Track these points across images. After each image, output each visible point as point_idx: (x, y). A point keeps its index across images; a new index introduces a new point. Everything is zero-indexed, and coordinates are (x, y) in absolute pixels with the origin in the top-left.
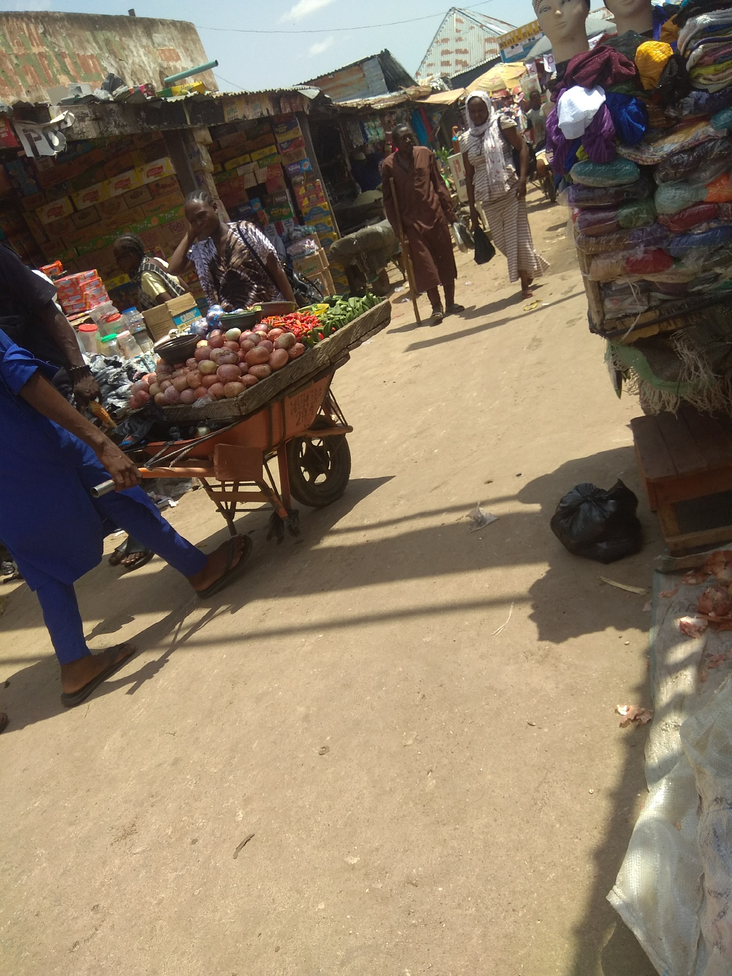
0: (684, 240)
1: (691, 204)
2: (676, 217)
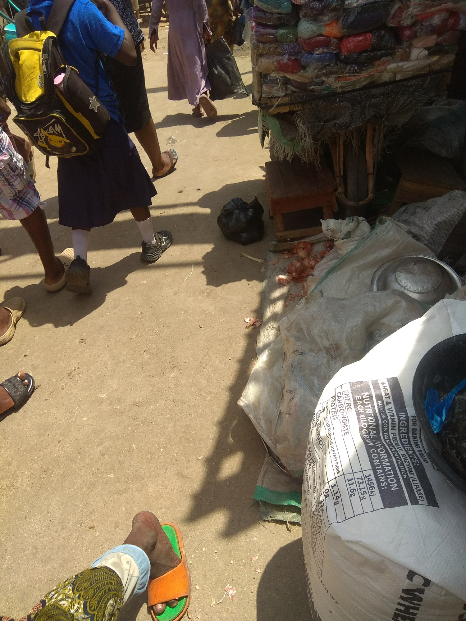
0: (310, 56)
1: (316, 35)
2: (307, 41)
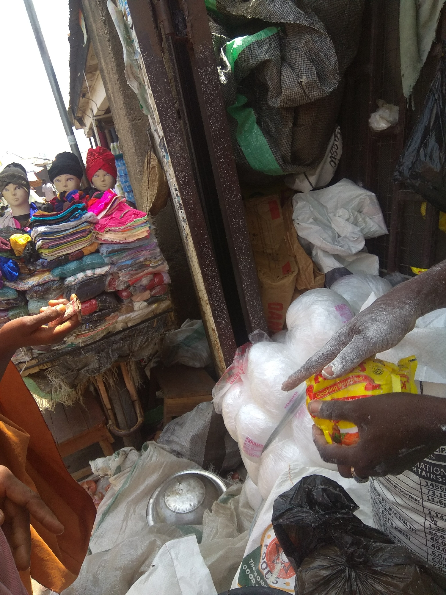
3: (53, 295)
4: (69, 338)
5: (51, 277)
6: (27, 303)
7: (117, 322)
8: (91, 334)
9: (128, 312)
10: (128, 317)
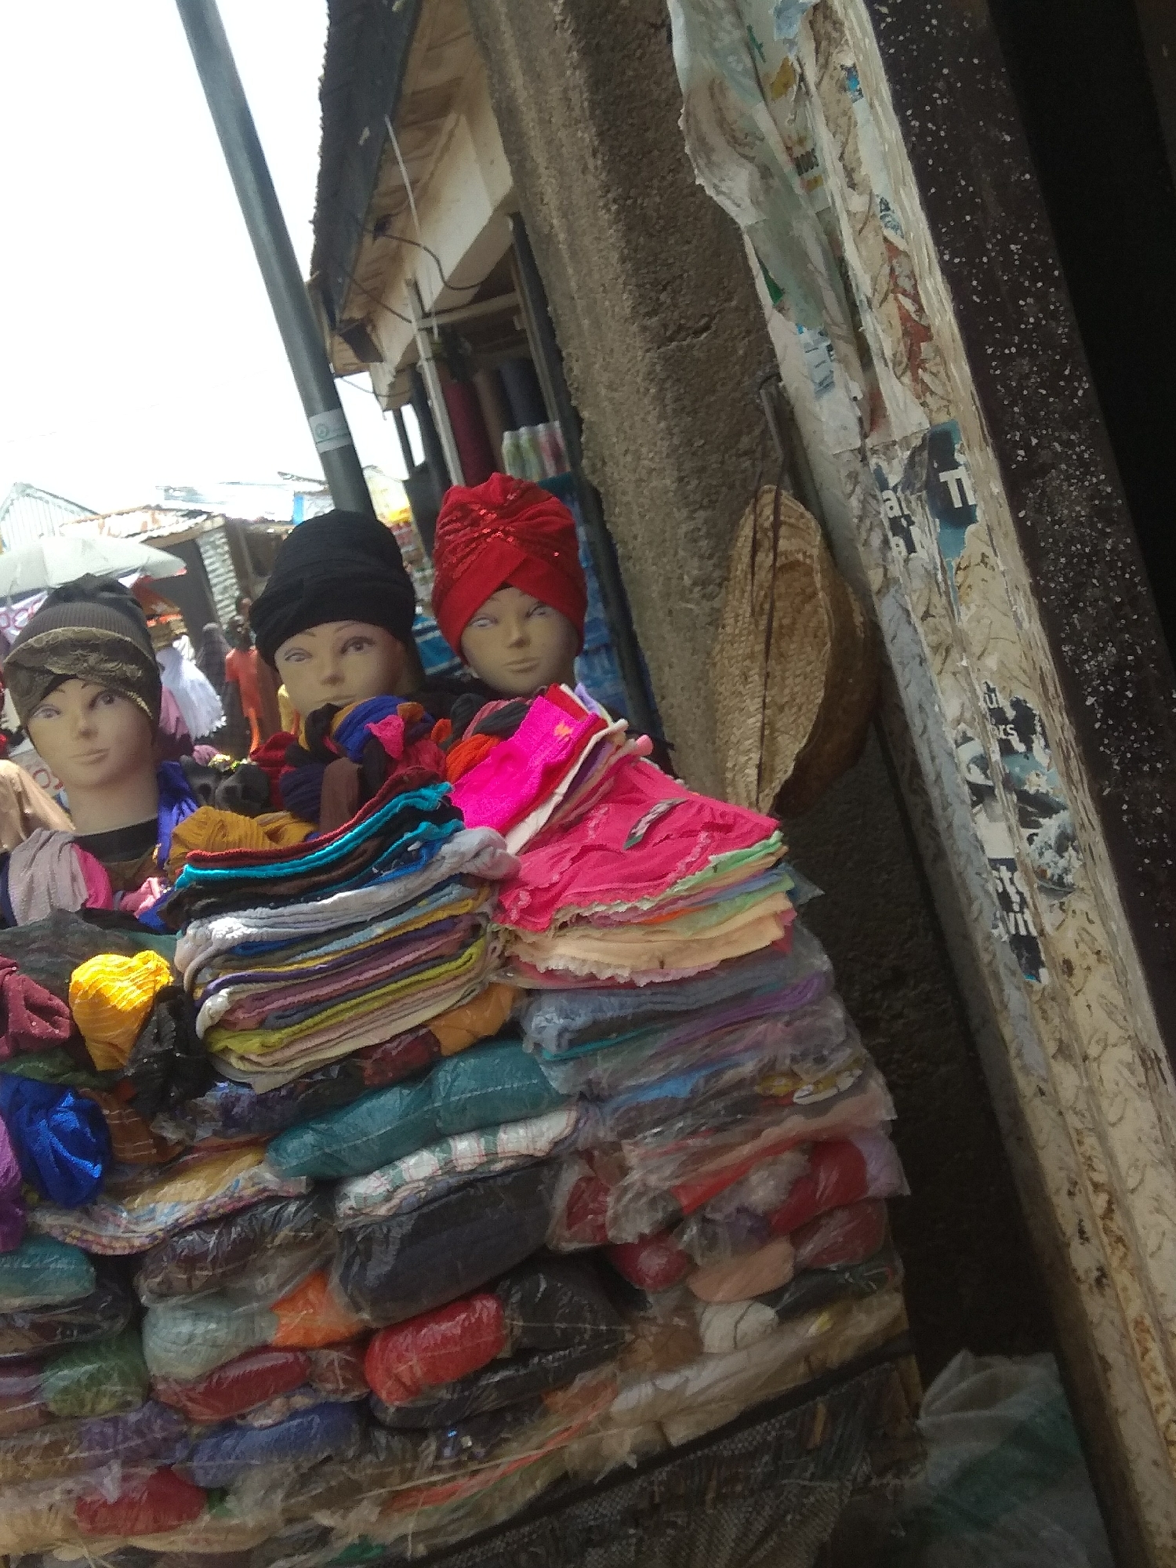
0: (229, 1443)
1: (235, 1353)
2: (201, 1388)
3: (272, 1279)
4: (348, 1509)
5: (268, 1176)
6: (137, 1318)
7: (606, 1420)
8: (469, 1486)
9: (668, 1365)
10: (671, 1394)
